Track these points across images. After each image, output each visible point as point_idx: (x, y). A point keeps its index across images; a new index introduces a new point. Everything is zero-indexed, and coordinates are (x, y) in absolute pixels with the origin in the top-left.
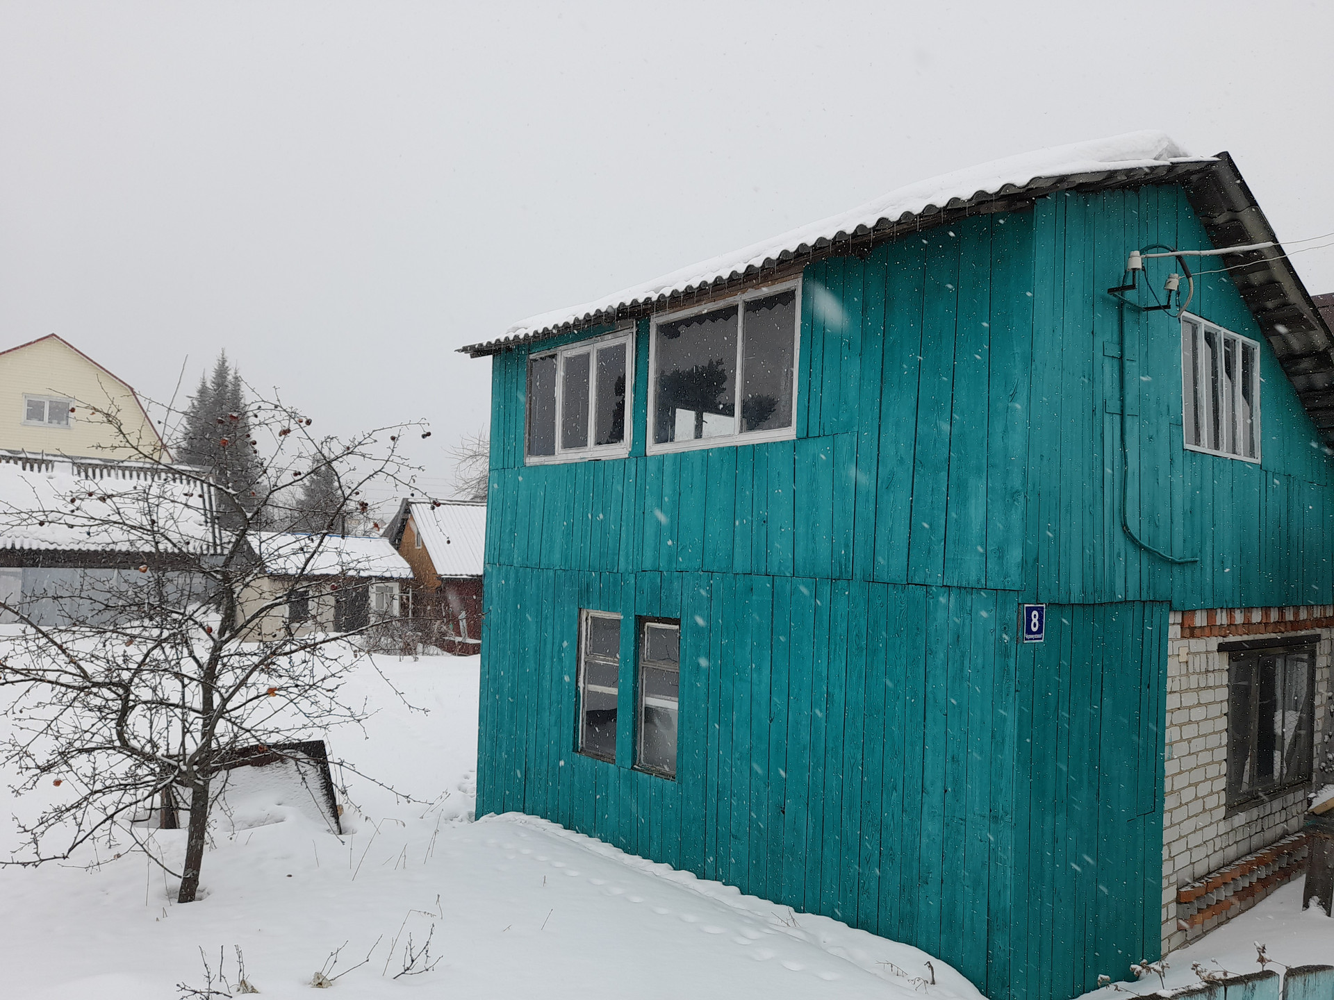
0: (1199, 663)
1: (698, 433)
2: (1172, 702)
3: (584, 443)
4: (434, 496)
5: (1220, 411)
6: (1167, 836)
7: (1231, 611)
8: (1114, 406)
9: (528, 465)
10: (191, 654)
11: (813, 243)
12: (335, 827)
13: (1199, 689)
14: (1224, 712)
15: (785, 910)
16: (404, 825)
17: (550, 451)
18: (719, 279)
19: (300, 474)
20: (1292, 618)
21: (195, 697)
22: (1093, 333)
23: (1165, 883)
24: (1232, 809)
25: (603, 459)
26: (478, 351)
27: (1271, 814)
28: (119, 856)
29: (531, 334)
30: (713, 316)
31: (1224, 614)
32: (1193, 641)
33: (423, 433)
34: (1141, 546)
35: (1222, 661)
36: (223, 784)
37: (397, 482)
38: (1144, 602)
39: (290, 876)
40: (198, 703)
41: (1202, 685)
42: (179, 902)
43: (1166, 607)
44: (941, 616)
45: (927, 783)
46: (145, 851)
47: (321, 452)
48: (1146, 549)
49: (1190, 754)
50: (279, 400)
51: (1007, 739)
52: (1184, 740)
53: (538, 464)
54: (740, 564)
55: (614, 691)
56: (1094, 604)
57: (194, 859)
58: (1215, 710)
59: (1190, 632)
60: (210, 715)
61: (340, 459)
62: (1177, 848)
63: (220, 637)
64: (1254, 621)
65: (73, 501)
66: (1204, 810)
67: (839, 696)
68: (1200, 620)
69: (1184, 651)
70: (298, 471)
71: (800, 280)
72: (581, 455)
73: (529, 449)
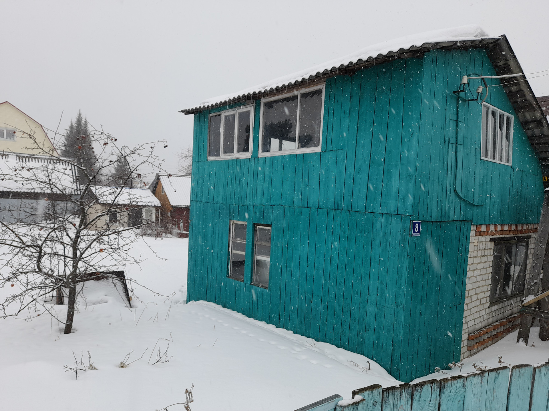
0: (482, 246)
1: (280, 149)
2: (470, 261)
3: (232, 151)
4: (169, 172)
5: (496, 144)
6: (465, 314)
7: (496, 225)
8: (453, 140)
9: (208, 160)
10: (67, 234)
11: (330, 69)
12: (129, 305)
13: (481, 256)
14: (491, 266)
15: (311, 340)
16: (157, 305)
17: (218, 155)
18: (290, 83)
19: (112, 161)
20: (520, 229)
21: (69, 252)
22: (446, 110)
23: (463, 332)
24: (492, 304)
25: (240, 158)
26: (188, 112)
27: (507, 306)
28: (39, 315)
29: (210, 105)
30: (287, 99)
31: (493, 226)
32: (480, 237)
33: (164, 146)
34: (461, 199)
35: (491, 245)
36: (82, 287)
37: (154, 166)
38: (461, 221)
39: (110, 324)
40: (71, 255)
41: (483, 255)
42: (65, 333)
43: (470, 223)
44: (378, 225)
45: (370, 291)
46: (50, 313)
47: (121, 153)
48: (464, 200)
49: (476, 282)
50: (103, 130)
51: (403, 275)
52: (474, 276)
53: (213, 160)
54: (296, 203)
55: (244, 253)
56: (441, 222)
57: (70, 317)
58: (487, 265)
59: (479, 233)
60: (76, 259)
61: (129, 156)
62: (469, 318)
63: (80, 228)
64: (505, 230)
65: (16, 170)
66: (481, 304)
67: (336, 257)
68: (483, 228)
69: (476, 241)
70: (111, 160)
71: (324, 85)
72: (231, 157)
73: (209, 154)
